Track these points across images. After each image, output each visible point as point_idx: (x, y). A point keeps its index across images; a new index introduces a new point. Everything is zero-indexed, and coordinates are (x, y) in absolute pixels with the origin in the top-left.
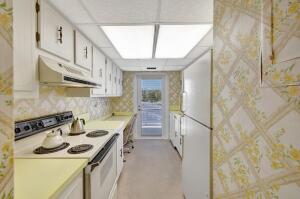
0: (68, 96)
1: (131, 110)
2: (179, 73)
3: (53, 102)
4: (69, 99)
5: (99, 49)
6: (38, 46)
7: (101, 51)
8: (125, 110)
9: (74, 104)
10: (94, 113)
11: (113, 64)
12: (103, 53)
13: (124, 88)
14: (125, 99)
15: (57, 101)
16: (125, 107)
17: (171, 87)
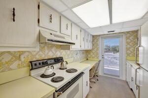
0: (62, 49)
1: (98, 58)
2: (137, 31)
3: (54, 52)
4: (62, 51)
5: (75, 24)
6: (39, 25)
7: (77, 25)
8: (94, 57)
9: (65, 53)
10: (76, 58)
11: (85, 31)
12: (79, 26)
13: (93, 45)
14: (93, 51)
15: (56, 52)
16: (93, 56)
17: (128, 43)
